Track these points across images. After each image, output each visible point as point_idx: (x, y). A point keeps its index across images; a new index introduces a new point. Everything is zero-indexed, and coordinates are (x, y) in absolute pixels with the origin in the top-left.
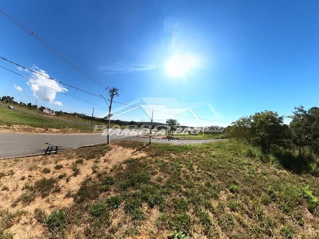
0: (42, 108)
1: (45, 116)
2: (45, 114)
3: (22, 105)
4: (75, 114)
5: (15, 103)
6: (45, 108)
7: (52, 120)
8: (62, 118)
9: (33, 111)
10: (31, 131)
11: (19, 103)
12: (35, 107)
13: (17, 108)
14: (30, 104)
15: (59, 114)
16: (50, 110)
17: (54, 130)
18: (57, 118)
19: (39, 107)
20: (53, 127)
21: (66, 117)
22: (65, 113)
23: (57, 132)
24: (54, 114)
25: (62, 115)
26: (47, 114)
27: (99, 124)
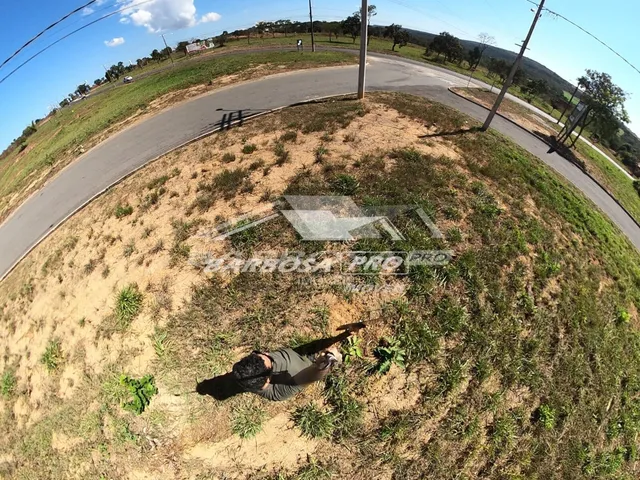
0: (182, 46)
1: (195, 58)
2: (193, 54)
3: (142, 63)
4: (261, 27)
5: (130, 69)
6: (187, 43)
7: (213, 60)
8: (233, 47)
9: (169, 61)
10: (182, 97)
11: (136, 63)
12: (167, 51)
13: (138, 73)
14: (155, 53)
15: (222, 40)
16: (198, 41)
17: (225, 79)
18: (221, 51)
19: (174, 47)
20: (220, 74)
21: (241, 42)
22: (236, 33)
23: (233, 81)
24: (212, 45)
25: (231, 40)
26: (198, 52)
27: (334, 39)
